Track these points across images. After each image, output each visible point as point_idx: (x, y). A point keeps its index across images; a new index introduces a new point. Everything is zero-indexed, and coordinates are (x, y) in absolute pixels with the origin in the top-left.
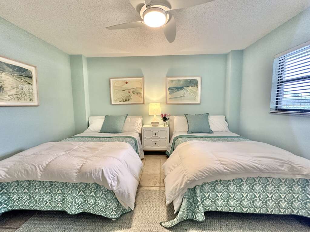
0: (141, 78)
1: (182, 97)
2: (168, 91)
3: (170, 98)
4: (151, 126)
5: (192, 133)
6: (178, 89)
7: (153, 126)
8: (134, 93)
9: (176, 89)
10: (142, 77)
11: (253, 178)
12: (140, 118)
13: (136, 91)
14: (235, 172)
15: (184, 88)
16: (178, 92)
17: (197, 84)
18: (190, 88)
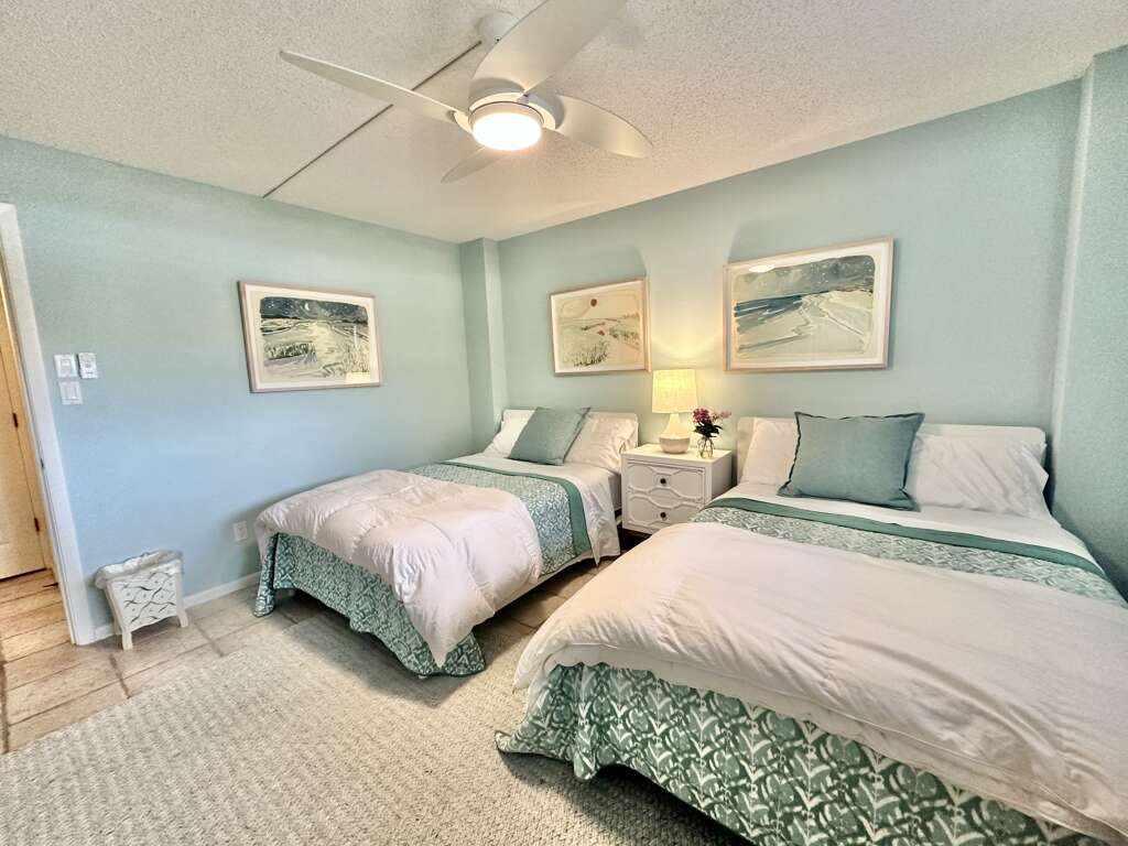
0: (639, 282)
1: (792, 339)
2: (734, 319)
3: (741, 348)
4: (659, 452)
5: (801, 495)
6: (777, 307)
7: (666, 452)
8: (615, 336)
9: (765, 309)
10: (641, 276)
11: (793, 720)
12: (628, 421)
13: (621, 329)
14: (699, 663)
15: (804, 300)
16: (776, 321)
17: (873, 275)
18: (835, 296)
